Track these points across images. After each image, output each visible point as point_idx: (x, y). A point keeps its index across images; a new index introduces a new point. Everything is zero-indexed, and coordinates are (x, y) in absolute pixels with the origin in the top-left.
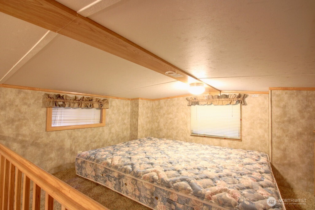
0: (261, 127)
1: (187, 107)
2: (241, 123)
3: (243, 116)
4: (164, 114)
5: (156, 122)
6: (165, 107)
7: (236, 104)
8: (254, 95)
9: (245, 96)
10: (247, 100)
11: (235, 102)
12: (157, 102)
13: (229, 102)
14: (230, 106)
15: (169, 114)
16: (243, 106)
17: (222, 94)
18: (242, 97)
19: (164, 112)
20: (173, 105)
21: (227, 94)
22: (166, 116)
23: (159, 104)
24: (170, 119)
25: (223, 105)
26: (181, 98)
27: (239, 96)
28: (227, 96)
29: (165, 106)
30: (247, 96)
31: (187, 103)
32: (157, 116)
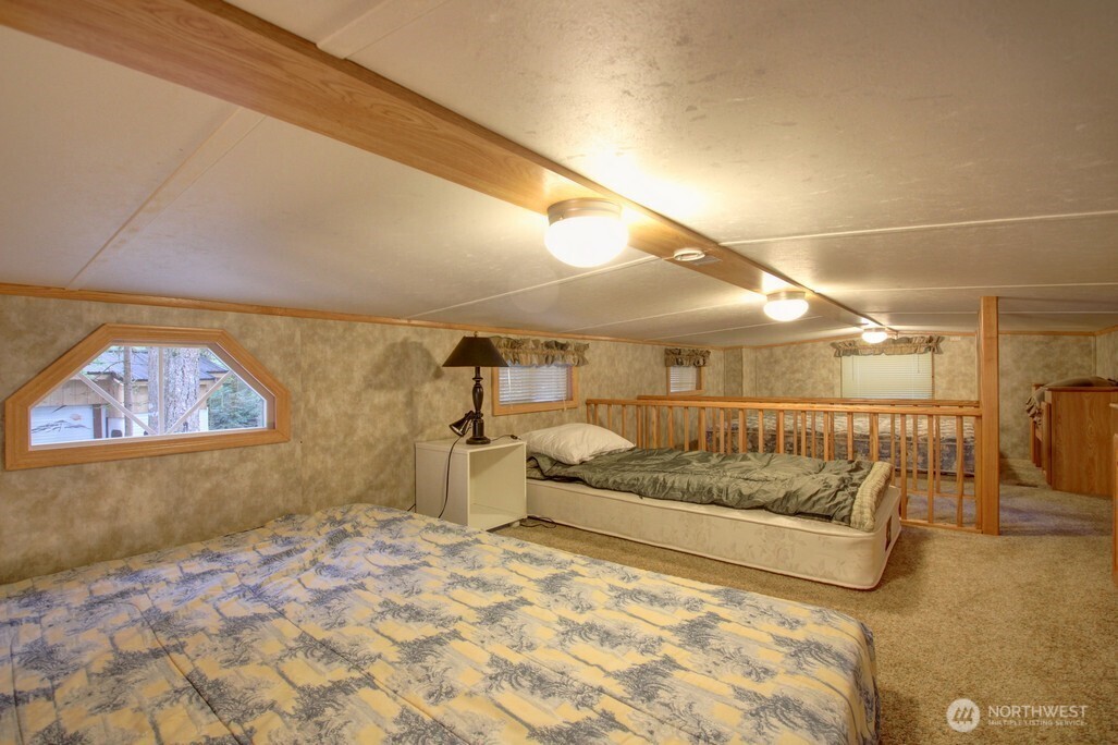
0: (964, 387)
1: (833, 359)
2: (933, 381)
3: (936, 370)
4: (784, 373)
5: (767, 388)
6: (786, 361)
7: (925, 352)
8: (952, 338)
9: (939, 339)
10: (941, 345)
11: (923, 349)
12: (766, 352)
13: (913, 349)
14: (916, 355)
15: (794, 372)
16: (936, 356)
17: (899, 336)
18: (935, 341)
19: (784, 369)
20: (804, 356)
21: (910, 336)
22: (788, 376)
23: (772, 355)
24: (798, 381)
25: (902, 354)
26: (820, 344)
27: (931, 340)
28: (909, 340)
29: (786, 358)
30: (943, 339)
31: (832, 351)
32: (767, 378)
